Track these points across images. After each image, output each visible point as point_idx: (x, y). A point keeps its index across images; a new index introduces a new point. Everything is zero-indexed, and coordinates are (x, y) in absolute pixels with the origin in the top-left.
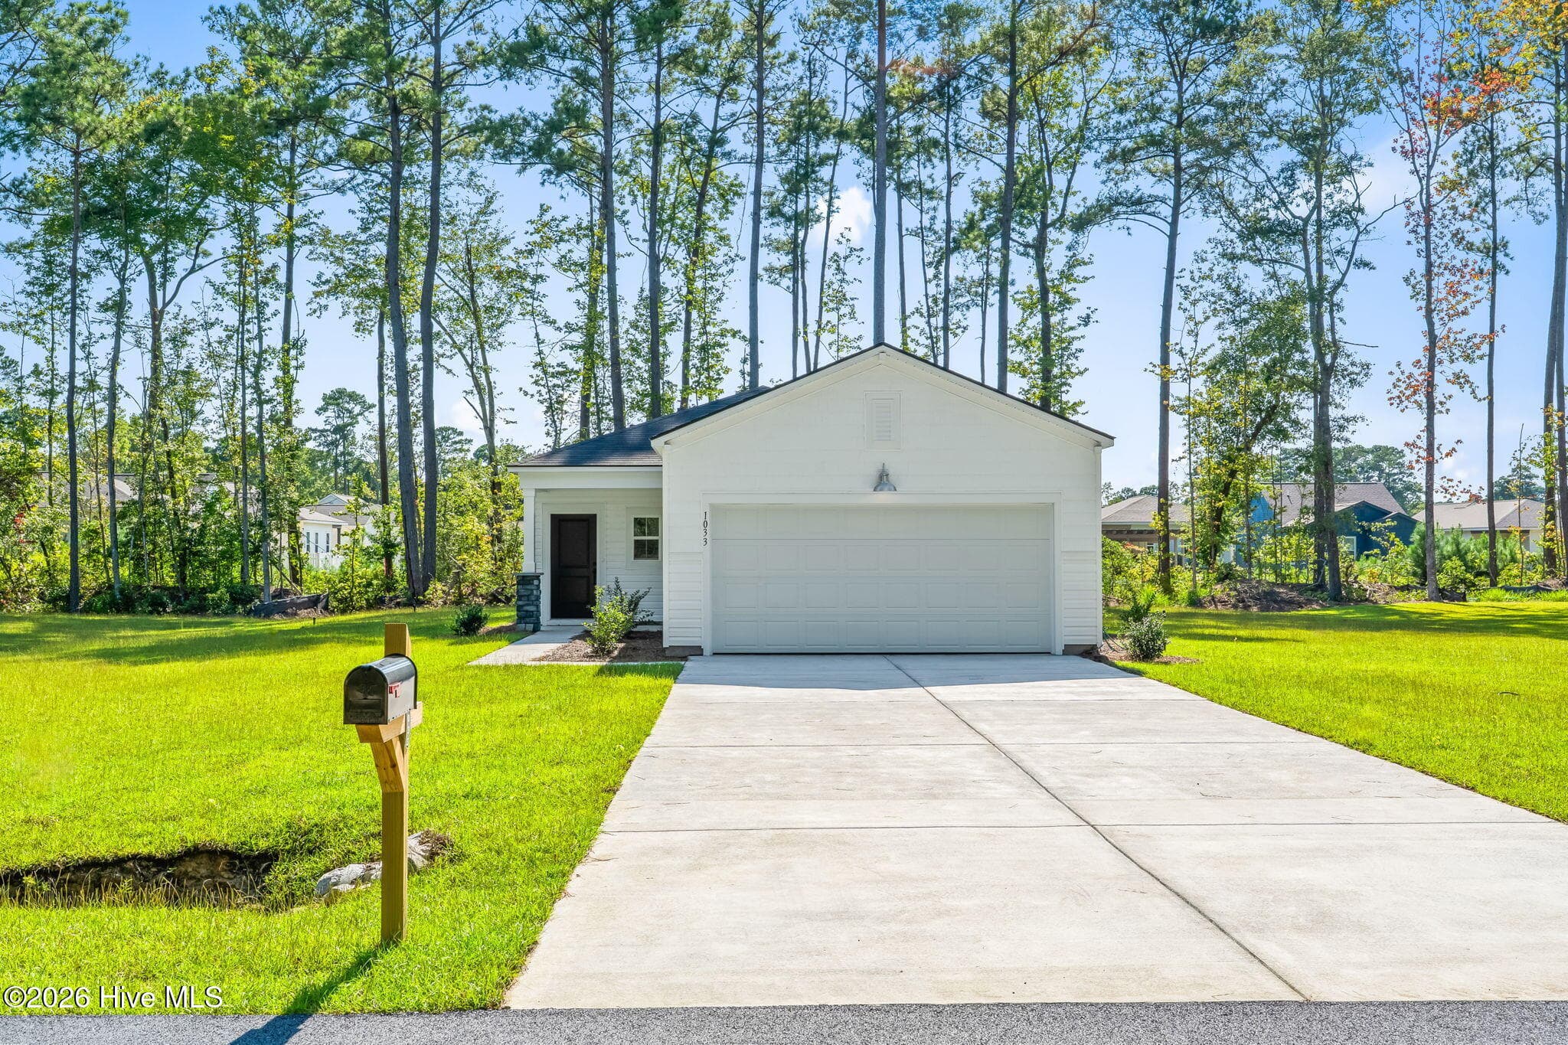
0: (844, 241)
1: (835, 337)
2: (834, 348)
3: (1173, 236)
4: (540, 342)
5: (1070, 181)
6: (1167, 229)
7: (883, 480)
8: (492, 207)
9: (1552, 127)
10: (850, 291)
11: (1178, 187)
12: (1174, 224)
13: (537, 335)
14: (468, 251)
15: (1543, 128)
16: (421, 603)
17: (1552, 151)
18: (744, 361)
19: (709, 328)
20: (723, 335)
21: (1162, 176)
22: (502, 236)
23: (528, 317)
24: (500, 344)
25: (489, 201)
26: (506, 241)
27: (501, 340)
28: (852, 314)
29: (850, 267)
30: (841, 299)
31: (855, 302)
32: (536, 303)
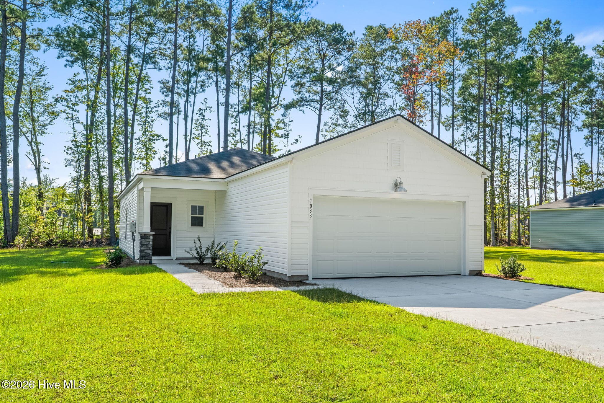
0: (204, 103)
1: (199, 141)
2: (200, 144)
3: (320, 115)
4: (75, 131)
5: (280, 92)
6: (318, 112)
7: (397, 186)
8: (43, 73)
9: (430, 93)
10: (206, 123)
11: (321, 98)
12: (320, 111)
13: (74, 128)
14: (31, 91)
15: (427, 93)
16: (12, 246)
17: (430, 101)
18: (166, 147)
19: (147, 133)
20: (153, 136)
21: (316, 93)
22: (47, 86)
23: (69, 119)
24: (45, 133)
25: (42, 70)
26: (49, 89)
27: (45, 131)
28: (207, 132)
29: (207, 114)
30: (202, 126)
31: (208, 128)
32: (74, 113)
